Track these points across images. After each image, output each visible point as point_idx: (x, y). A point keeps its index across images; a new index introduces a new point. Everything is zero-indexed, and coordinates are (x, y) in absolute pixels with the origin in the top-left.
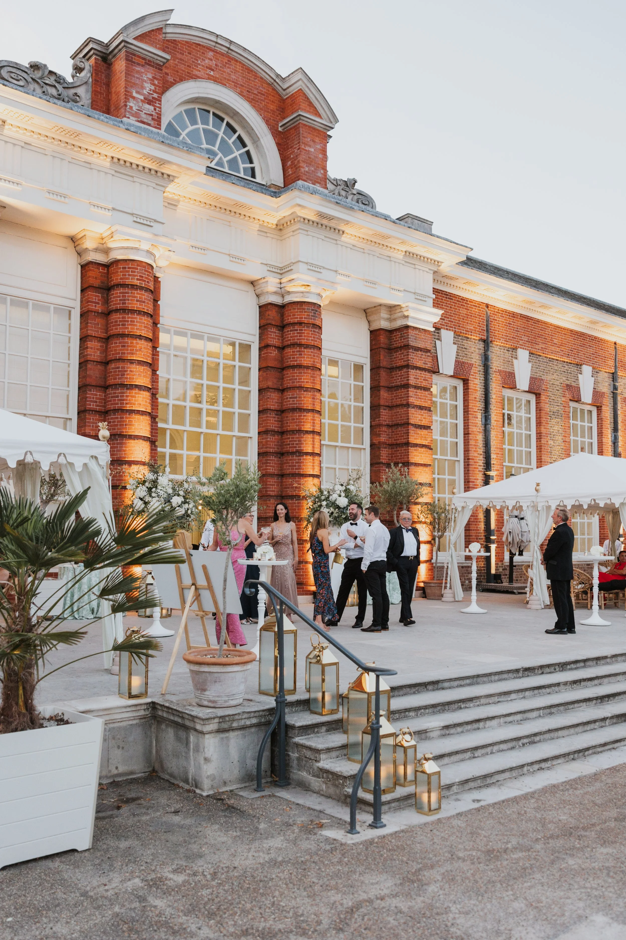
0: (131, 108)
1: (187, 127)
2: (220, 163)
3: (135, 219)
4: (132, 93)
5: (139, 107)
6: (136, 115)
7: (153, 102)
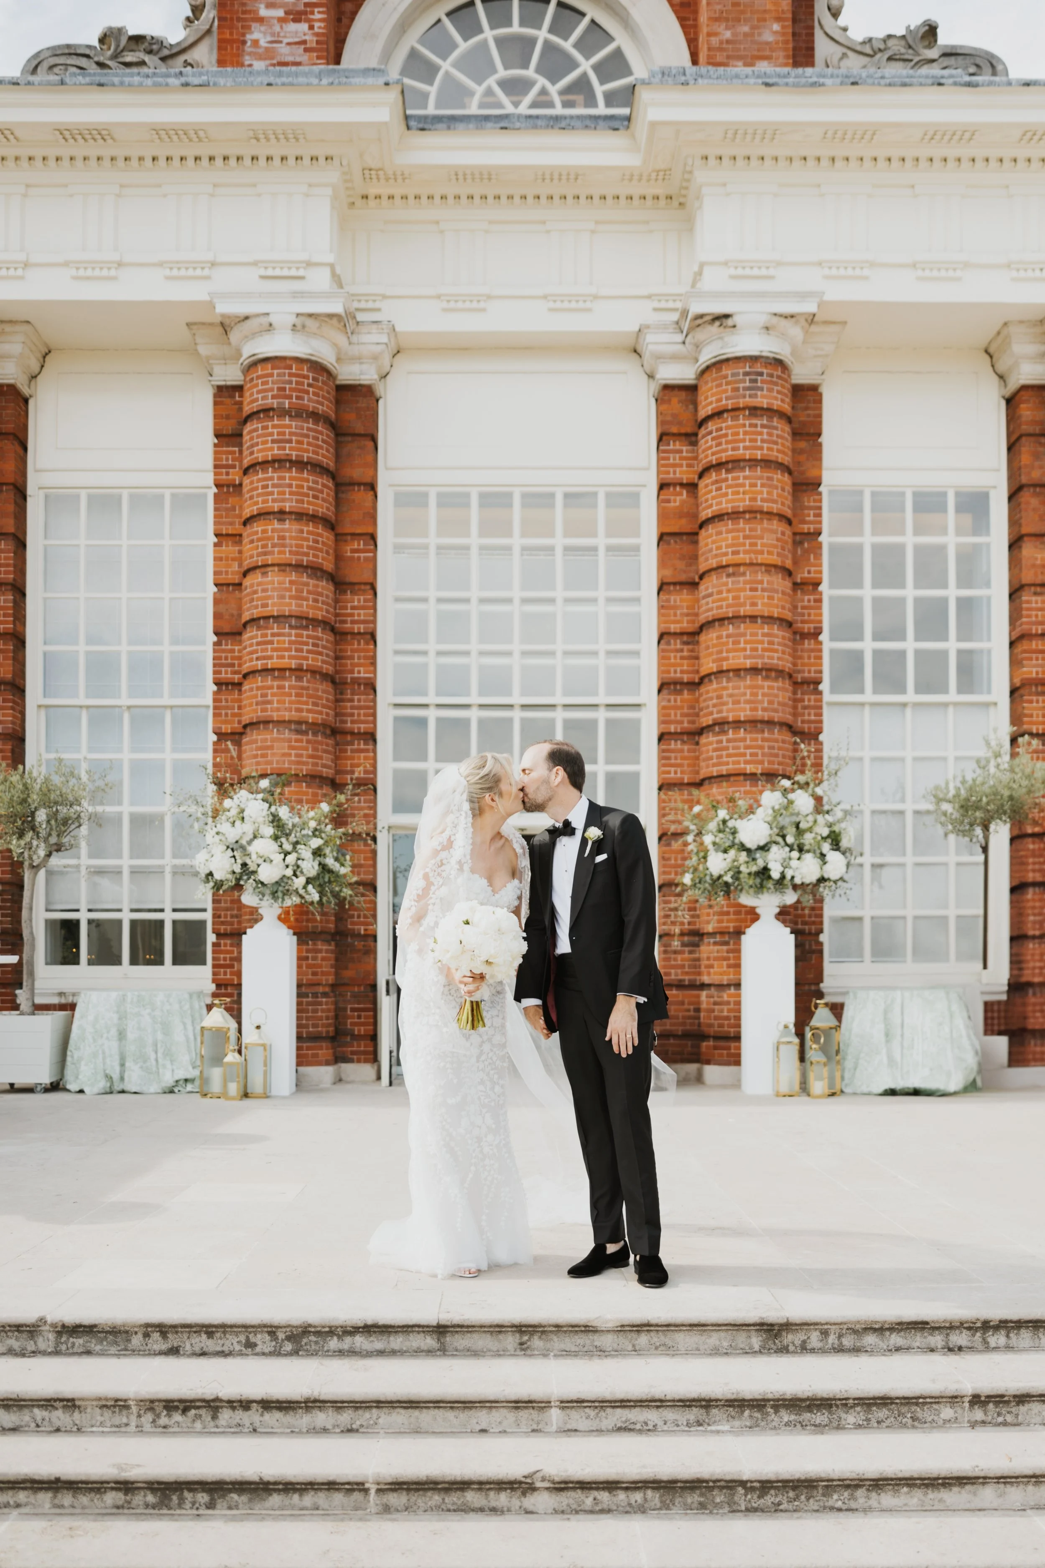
0: (256, 43)
1: (455, 46)
2: (543, 101)
3: (263, 272)
4: (256, 12)
5: (273, 35)
6: (268, 54)
7: (305, 13)
